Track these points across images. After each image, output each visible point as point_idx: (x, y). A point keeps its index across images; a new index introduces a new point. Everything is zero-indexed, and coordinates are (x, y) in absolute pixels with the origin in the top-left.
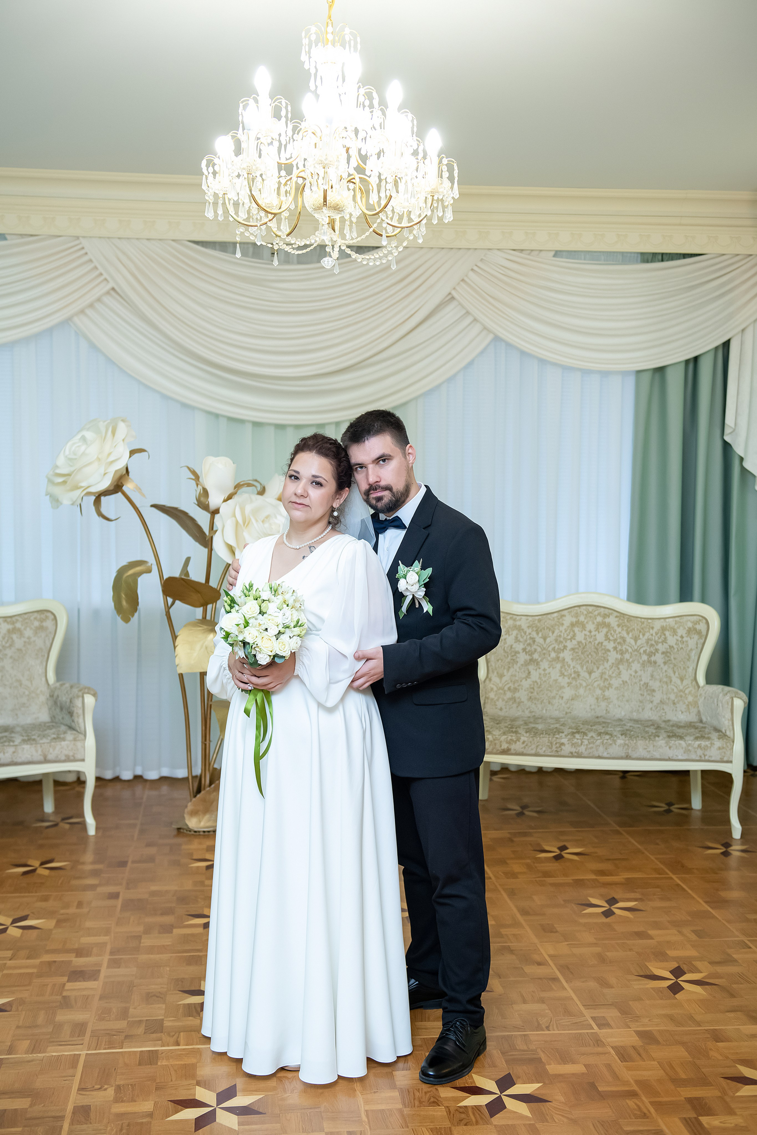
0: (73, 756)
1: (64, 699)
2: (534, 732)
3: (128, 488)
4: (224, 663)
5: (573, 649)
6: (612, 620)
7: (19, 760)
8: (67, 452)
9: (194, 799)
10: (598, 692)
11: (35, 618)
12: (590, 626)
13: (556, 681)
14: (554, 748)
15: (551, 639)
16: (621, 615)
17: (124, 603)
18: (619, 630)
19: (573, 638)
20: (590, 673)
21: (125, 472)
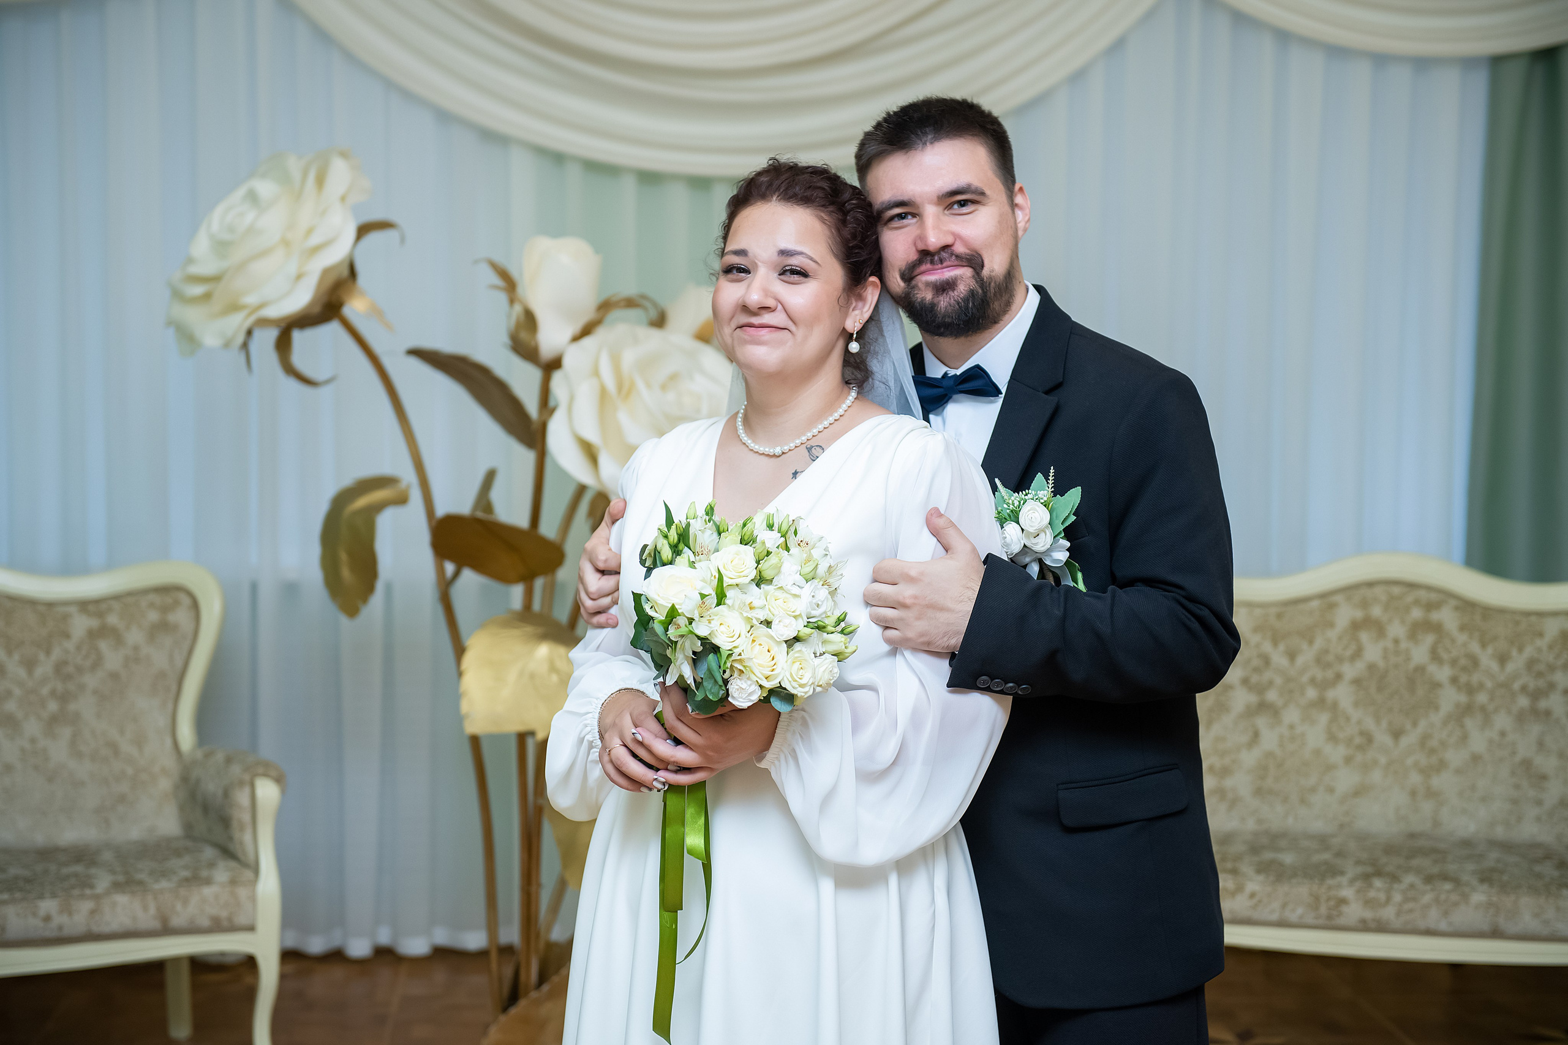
0: (230, 919)
1: (211, 787)
2: (1275, 872)
3: (355, 308)
4: (589, 729)
5: (1357, 682)
6: (1447, 617)
7: (105, 929)
8: (215, 226)
9: (503, 1018)
10: (1415, 778)
11: (152, 605)
12: (1397, 629)
13: (1317, 752)
14: (1323, 910)
15: (1306, 656)
16: (1466, 606)
17: (346, 573)
18: (1462, 638)
19: (1358, 654)
20: (1397, 734)
21: (345, 272)
